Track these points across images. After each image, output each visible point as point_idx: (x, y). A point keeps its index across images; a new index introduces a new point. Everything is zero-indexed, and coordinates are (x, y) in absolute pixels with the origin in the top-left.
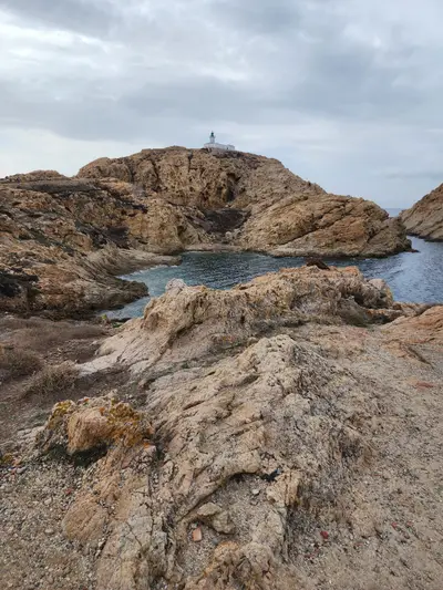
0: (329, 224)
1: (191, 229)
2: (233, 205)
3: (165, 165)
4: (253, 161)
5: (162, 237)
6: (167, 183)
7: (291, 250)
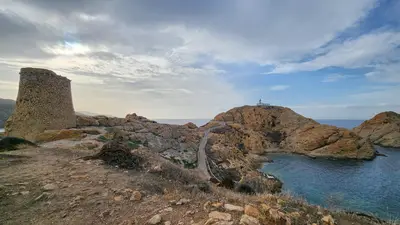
0: (334, 142)
1: (266, 142)
2: (275, 129)
3: (246, 114)
4: (280, 109)
5: (257, 147)
6: (247, 121)
7: (319, 154)
